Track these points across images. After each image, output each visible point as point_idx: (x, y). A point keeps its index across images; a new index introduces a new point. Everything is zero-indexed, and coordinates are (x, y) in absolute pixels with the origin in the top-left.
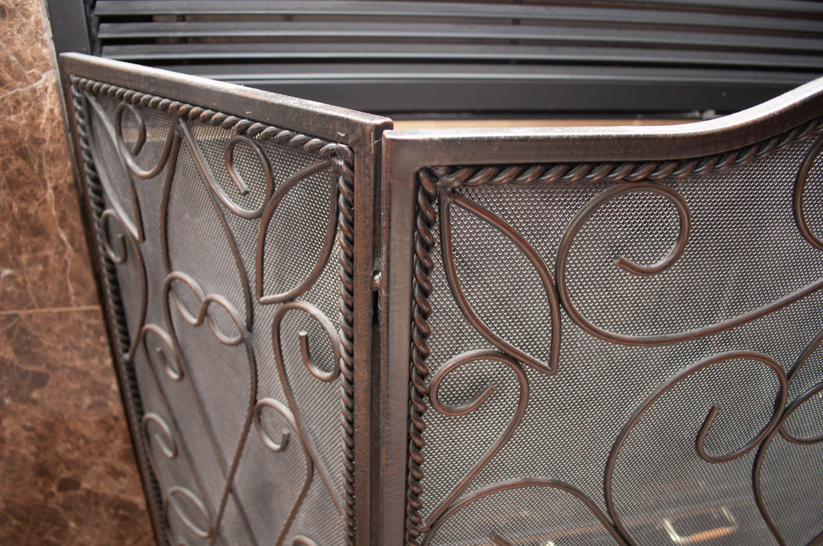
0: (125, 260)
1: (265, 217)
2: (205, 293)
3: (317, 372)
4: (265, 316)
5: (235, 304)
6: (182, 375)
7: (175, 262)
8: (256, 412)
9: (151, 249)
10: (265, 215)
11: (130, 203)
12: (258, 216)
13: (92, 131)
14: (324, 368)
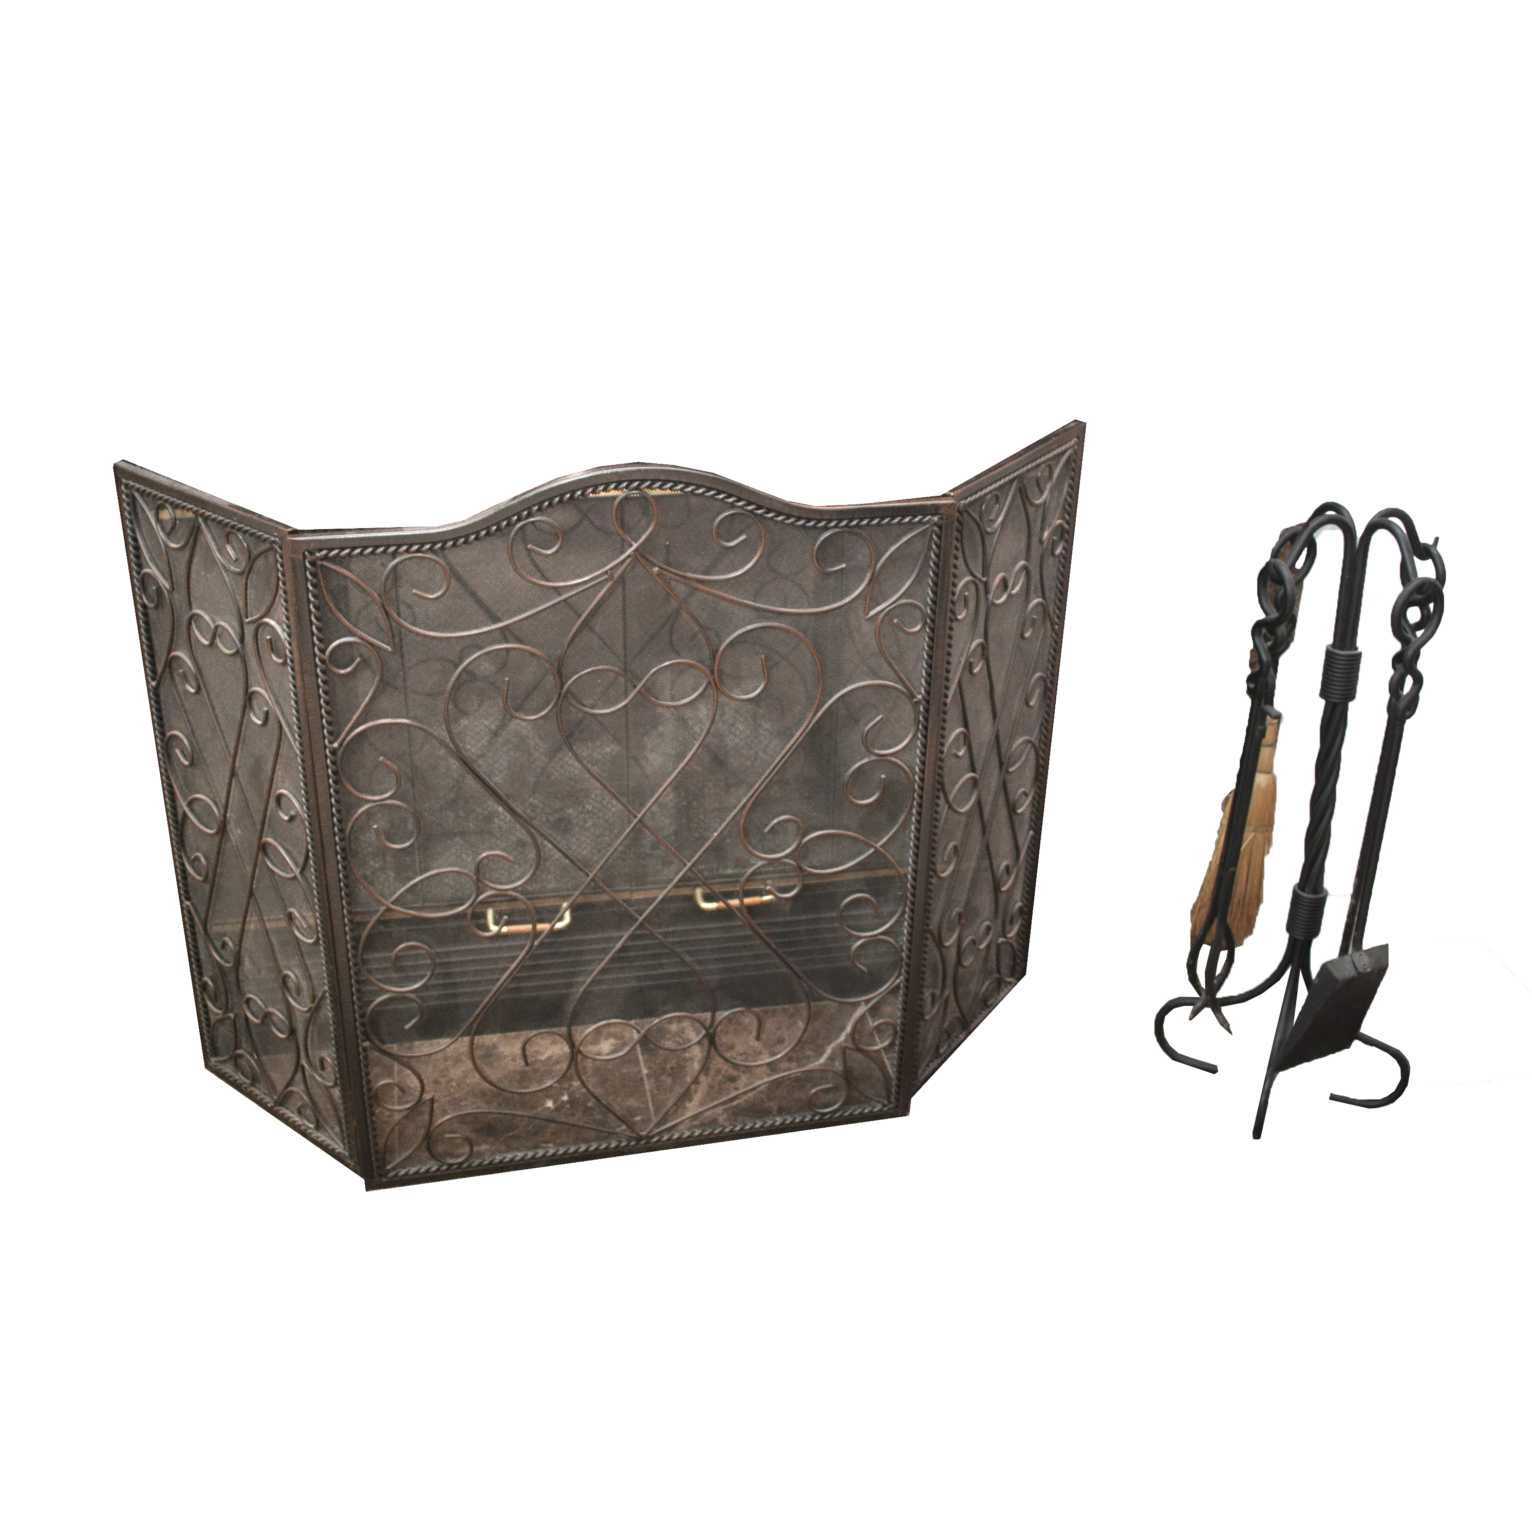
0: (157, 607)
1: (247, 573)
2: (214, 622)
3: (274, 658)
4: (249, 631)
5: (233, 628)
6: (199, 690)
7: (194, 605)
8: (249, 697)
9: (179, 597)
10: (246, 572)
11: (164, 566)
12: (241, 574)
13: (136, 514)
14: (279, 656)
